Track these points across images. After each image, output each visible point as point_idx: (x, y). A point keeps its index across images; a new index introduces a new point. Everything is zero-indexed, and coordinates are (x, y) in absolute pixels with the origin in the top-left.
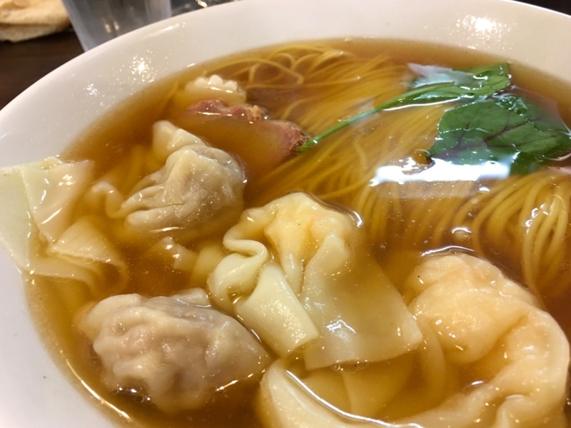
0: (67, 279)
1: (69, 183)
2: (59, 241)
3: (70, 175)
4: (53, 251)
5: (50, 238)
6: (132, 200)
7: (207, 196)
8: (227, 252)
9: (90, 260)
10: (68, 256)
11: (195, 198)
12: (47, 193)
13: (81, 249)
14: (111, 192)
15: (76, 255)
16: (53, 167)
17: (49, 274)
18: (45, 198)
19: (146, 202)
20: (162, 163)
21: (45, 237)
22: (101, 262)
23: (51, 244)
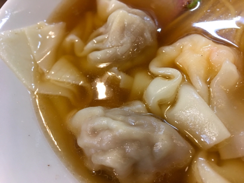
0: (57, 96)
1: (53, 37)
2: (50, 72)
3: (53, 31)
4: (48, 78)
5: (45, 70)
6: (90, 45)
7: (136, 40)
8: (154, 76)
9: (69, 83)
10: (56, 81)
11: (129, 41)
12: (41, 43)
13: (63, 76)
14: (77, 41)
15: (61, 80)
16: (43, 27)
17: (46, 93)
18: (40, 46)
19: (98, 46)
20: (105, 21)
21: (42, 70)
22: (76, 85)
23: (46, 74)
